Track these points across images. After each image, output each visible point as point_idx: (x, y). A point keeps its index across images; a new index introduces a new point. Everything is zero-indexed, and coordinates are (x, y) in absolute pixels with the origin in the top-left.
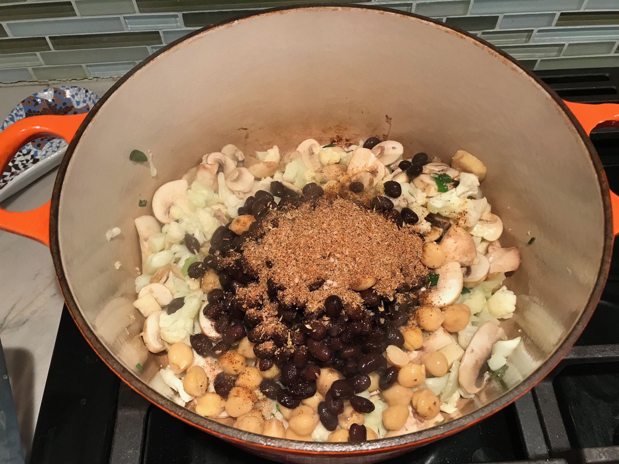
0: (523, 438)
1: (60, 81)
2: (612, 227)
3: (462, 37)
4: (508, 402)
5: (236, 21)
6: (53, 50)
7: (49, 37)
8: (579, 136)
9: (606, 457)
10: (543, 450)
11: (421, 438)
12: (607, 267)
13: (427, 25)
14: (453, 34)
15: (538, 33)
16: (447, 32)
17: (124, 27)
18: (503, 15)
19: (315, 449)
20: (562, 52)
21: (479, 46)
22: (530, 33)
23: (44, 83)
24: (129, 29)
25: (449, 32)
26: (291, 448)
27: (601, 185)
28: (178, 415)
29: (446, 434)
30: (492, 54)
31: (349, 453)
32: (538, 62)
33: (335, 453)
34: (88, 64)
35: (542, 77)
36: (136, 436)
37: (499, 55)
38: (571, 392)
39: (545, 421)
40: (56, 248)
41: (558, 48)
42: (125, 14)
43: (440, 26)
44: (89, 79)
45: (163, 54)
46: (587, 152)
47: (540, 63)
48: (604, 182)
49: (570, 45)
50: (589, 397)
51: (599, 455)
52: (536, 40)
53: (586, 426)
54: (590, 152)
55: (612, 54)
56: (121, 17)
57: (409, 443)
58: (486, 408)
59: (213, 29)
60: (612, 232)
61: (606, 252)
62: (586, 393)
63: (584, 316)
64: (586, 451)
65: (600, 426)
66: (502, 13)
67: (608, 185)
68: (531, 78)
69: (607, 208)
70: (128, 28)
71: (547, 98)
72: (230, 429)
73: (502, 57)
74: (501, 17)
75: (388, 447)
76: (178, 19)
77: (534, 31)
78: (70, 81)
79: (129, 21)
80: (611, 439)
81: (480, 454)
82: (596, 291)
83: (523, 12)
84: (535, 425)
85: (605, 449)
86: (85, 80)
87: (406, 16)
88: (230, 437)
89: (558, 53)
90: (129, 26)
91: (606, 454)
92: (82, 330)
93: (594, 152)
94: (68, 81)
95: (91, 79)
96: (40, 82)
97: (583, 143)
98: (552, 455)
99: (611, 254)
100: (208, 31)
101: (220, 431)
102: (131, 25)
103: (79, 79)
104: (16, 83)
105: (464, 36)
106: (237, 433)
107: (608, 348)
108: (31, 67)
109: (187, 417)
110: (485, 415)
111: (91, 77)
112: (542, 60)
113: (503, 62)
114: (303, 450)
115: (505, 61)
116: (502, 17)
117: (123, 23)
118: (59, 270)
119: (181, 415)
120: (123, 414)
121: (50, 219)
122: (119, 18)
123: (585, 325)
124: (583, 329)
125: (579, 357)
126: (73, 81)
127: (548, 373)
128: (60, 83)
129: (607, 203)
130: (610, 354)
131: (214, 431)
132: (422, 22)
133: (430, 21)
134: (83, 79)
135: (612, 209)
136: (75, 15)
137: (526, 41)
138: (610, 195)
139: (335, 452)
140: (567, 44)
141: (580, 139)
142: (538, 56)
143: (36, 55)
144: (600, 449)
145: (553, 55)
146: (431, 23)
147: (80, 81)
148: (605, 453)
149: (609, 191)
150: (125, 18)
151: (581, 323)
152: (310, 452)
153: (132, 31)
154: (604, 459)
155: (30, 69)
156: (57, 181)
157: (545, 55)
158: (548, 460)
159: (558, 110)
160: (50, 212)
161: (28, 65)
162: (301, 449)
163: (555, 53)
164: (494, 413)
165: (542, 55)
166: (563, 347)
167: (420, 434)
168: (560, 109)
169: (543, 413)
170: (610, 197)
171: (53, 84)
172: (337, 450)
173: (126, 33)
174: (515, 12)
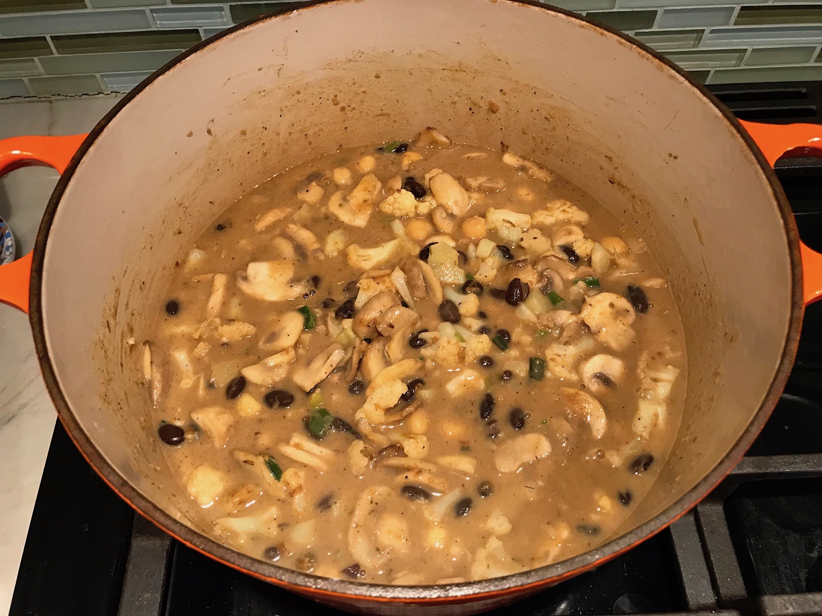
0: (682, 582)
1: (66, 96)
2: (802, 292)
3: (602, 34)
4: (652, 532)
5: (295, 11)
6: (56, 55)
7: (50, 37)
8: (759, 167)
9: (794, 609)
10: (709, 597)
11: (530, 581)
12: (794, 347)
13: (554, 16)
14: (590, 30)
15: (710, 35)
16: (582, 27)
17: (151, 23)
18: (663, 9)
19: (384, 594)
20: (744, 60)
21: (625, 46)
22: (701, 34)
23: (45, 99)
24: (159, 26)
25: (585, 26)
26: (349, 592)
27: (788, 234)
28: (195, 545)
29: (566, 575)
30: (643, 56)
31: (429, 600)
32: (712, 73)
33: (410, 600)
34: (104, 73)
35: (716, 93)
36: (156, 575)
37: (653, 58)
38: (749, 519)
39: (712, 558)
40: (37, 316)
41: (738, 54)
42: (151, 5)
43: (573, 19)
44: (106, 95)
45: (193, 55)
46: (769, 190)
47: (713, 75)
48: (793, 230)
49: (754, 50)
50: (773, 525)
51: (785, 606)
52: (708, 43)
53: (769, 566)
54: (774, 189)
55: (812, 64)
56: (147, 9)
57: (514, 587)
58: (622, 540)
59: (264, 22)
60: (802, 298)
61: (793, 326)
62: (769, 521)
63: (760, 413)
64: (767, 599)
65: (788, 566)
66: (661, 7)
67: (798, 234)
68: (696, 90)
69: (796, 265)
70: (156, 24)
71: (717, 117)
72: (267, 566)
73: (657, 60)
74: (660, 11)
75: (484, 593)
76: (223, 12)
77: (705, 32)
78: (79, 96)
79: (158, 15)
80: (804, 584)
81: (624, 602)
82: (778, 380)
83: (691, 5)
84: (699, 564)
85: (794, 597)
86: (100, 95)
87: (527, 5)
88: (265, 576)
89: (738, 62)
90: (158, 22)
91: (794, 604)
92: (69, 429)
93: (780, 189)
94: (77, 97)
95: (108, 94)
96: (40, 98)
97: (764, 177)
98: (721, 604)
99: (800, 330)
100: (256, 24)
101: (252, 569)
102: (161, 20)
103: (91, 94)
104: (8, 98)
105: (605, 32)
106: (275, 571)
107: (799, 458)
108: (27, 78)
109: (207, 548)
110: (620, 550)
111: (109, 91)
112: (716, 72)
113: (657, 67)
114: (365, 596)
115: (661, 66)
116: (662, 13)
117: (150, 18)
118: (40, 346)
119: (200, 545)
120: (139, 544)
121: (31, 277)
122: (144, 10)
123: (762, 427)
124: (759, 432)
125: (759, 472)
126: (84, 96)
127: (709, 491)
128: (66, 99)
129: (796, 259)
130: (801, 468)
131: (244, 568)
132: (547, 14)
133: (559, 12)
134: (98, 94)
135: (802, 267)
136: (86, 7)
137: (694, 44)
138: (799, 247)
139: (410, 598)
140: (750, 49)
141: (761, 172)
142: (711, 65)
143: (33, 60)
144: (786, 598)
145: (730, 64)
146: (560, 14)
147: (93, 96)
148: (792, 602)
149: (799, 243)
150: (152, 11)
151: (756, 423)
152: (376, 599)
153: (163, 29)
154: (791, 611)
155: (25, 79)
156: (43, 225)
157: (720, 64)
158: (714, 612)
159: (731, 132)
160: (32, 267)
161: (23, 75)
162: (364, 594)
163: (734, 62)
164: (632, 546)
165: (716, 64)
166: (731, 456)
167: (529, 575)
168: (735, 131)
169: (709, 546)
170: (800, 251)
171: (57, 100)
172: (412, 596)
173: (154, 31)
174: (680, 6)
